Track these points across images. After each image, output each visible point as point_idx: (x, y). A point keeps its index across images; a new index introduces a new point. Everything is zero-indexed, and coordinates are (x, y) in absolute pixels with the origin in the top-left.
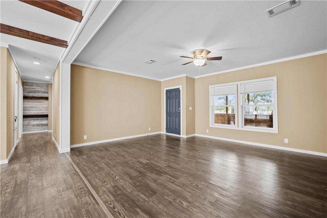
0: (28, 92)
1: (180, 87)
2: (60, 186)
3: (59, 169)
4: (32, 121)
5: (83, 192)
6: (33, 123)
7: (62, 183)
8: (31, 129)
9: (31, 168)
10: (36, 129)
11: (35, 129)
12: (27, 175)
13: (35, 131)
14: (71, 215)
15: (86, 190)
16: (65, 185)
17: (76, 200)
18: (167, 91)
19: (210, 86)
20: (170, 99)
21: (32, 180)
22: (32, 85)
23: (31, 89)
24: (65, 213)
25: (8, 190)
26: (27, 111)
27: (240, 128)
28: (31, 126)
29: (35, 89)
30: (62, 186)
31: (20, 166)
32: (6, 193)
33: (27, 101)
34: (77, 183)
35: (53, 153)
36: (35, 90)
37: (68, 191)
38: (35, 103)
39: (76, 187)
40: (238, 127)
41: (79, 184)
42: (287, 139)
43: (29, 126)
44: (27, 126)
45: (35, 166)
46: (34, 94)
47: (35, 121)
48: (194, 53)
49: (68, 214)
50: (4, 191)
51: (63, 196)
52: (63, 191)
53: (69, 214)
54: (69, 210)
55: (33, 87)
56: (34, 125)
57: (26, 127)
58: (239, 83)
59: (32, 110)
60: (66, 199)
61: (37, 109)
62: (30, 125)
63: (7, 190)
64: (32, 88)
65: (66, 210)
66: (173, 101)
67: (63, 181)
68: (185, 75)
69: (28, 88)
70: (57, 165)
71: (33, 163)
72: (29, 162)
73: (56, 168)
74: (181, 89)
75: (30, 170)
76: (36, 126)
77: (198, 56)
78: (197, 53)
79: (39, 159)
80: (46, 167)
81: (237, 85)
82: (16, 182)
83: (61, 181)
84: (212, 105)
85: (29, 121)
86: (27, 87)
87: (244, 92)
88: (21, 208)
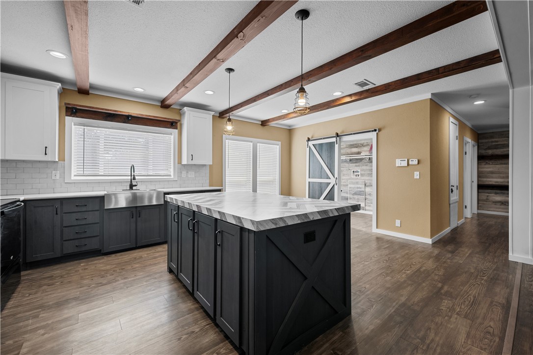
0: (486, 148)
2: (459, 305)
3: (482, 282)
4: (492, 195)
5: (487, 340)
6: (494, 197)
7: (467, 302)
8: (491, 208)
9: (449, 261)
10: (499, 208)
11: (497, 208)
12: (436, 267)
13: (498, 211)
14: (438, 350)
15: (495, 342)
16: (469, 309)
17: (463, 340)
21: (436, 275)
22: (492, 137)
23: (491, 144)
24: (432, 340)
25: (409, 272)
26: (484, 178)
28: (490, 203)
29: (497, 142)
30: (463, 307)
31: (440, 253)
32: (405, 273)
33: (484, 163)
34: (490, 321)
35: (496, 255)
36: (496, 144)
37: (465, 319)
38: (498, 166)
39: (481, 324)
41: (492, 324)
43: (487, 203)
44: (485, 203)
45: (455, 261)
46: (495, 150)
47: (497, 195)
49: (435, 346)
50: (405, 270)
51: (451, 319)
52: (458, 314)
53: (437, 346)
54: (441, 342)
55: (493, 140)
56: (496, 202)
57: (483, 203)
59: (492, 178)
60: (451, 327)
61: (501, 175)
62: (489, 201)
63: (408, 270)
64: (492, 142)
65: (437, 339)
67: (471, 302)
69: (485, 143)
70: (484, 275)
71: (456, 256)
72: (452, 252)
73: (479, 277)
75: (445, 262)
76: (500, 204)
79: (467, 255)
80: (466, 270)
82: (421, 268)
83: (468, 300)
85: (488, 194)
86: (484, 141)
88: (402, 296)
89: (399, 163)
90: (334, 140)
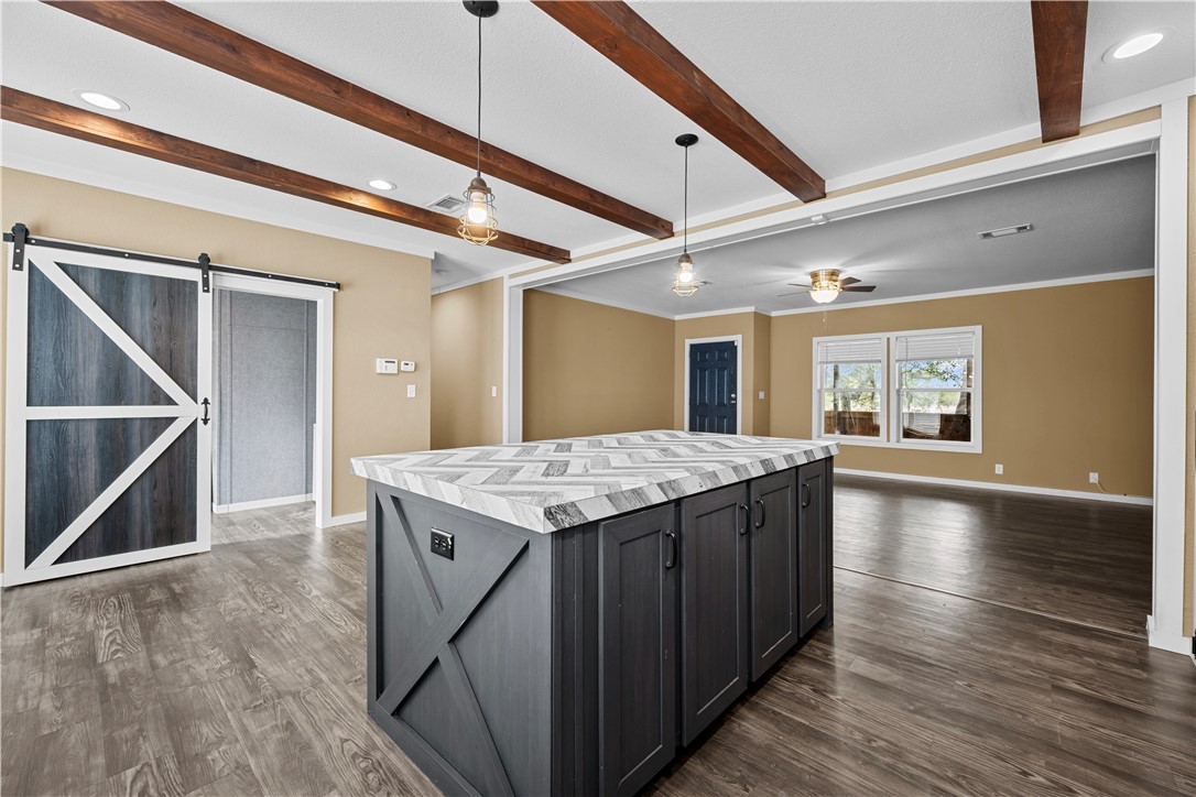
1: (738, 340)
18: (692, 346)
19: (815, 340)
20: (703, 371)
27: (893, 444)
40: (888, 440)
42: (1001, 466)
48: (814, 275)
58: (892, 335)
66: (712, 374)
68: (752, 309)
74: (739, 344)
77: (824, 283)
78: (822, 276)
81: (888, 339)
84: (819, 387)
87: (904, 357)
89: (380, 366)
90: (195, 275)
